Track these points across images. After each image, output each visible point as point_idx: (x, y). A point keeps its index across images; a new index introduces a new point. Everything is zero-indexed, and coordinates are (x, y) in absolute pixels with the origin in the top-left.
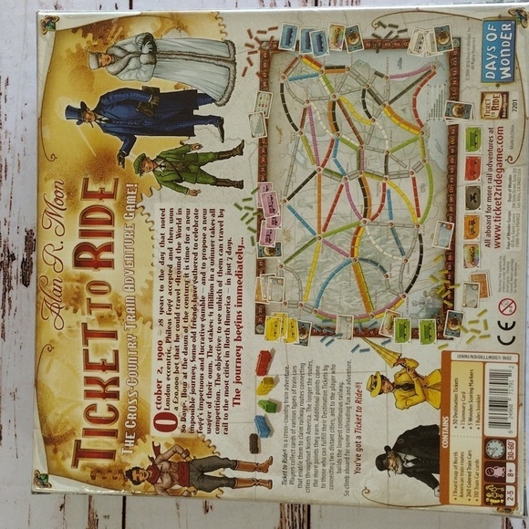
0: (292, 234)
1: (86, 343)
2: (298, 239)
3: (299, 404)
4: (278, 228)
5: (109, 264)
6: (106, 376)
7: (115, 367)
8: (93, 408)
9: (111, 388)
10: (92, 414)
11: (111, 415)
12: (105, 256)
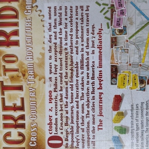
0: (134, 20)
1: (3, 94)
2: (138, 23)
3: (140, 128)
4: (124, 16)
5: (16, 43)
6: (17, 114)
7: (22, 108)
8: (9, 134)
9: (20, 122)
10: (8, 138)
11: (21, 138)
12: (13, 38)
